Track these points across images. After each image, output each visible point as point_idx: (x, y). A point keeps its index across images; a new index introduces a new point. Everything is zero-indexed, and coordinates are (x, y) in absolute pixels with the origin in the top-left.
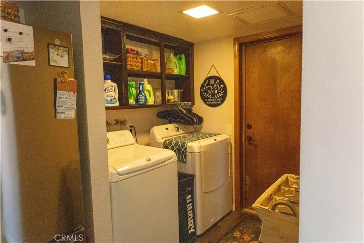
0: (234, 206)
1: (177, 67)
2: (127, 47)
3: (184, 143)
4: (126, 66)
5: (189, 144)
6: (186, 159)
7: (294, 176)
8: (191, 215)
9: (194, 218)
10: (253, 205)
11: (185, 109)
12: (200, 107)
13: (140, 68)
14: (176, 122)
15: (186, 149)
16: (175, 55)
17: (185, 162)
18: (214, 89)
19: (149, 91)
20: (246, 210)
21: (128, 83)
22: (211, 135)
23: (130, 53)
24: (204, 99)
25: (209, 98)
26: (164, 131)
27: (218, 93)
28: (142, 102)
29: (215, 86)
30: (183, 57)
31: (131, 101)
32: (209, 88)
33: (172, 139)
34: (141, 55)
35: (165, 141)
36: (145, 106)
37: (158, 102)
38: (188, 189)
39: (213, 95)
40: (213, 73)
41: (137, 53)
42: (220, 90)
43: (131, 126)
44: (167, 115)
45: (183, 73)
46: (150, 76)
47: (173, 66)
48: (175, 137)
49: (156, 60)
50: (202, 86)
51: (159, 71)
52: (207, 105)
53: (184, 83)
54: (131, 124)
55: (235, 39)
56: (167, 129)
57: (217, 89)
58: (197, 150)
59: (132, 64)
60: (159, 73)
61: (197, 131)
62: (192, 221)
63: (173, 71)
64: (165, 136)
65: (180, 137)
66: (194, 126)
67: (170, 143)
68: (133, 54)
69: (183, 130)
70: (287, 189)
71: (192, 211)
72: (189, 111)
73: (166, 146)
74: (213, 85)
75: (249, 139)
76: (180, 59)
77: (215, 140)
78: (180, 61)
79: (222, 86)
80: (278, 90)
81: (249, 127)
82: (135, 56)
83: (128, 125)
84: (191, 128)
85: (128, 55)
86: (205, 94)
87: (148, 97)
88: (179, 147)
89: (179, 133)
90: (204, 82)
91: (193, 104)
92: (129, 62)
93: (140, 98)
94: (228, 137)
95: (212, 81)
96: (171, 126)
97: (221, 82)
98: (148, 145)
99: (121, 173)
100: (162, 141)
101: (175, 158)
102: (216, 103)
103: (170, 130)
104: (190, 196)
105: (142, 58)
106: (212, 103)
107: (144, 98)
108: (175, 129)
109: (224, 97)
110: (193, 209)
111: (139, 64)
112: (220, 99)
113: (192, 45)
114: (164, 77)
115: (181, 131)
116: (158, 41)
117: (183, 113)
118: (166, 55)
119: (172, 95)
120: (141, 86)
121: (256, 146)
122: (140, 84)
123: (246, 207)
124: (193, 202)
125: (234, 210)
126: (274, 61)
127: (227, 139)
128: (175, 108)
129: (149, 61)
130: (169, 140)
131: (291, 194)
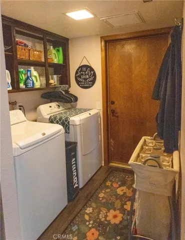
0: (103, 162)
1: (56, 57)
2: (17, 40)
3: (67, 118)
4: (17, 56)
5: (71, 119)
6: (69, 130)
7: (149, 137)
8: (75, 173)
9: (77, 176)
10: (129, 162)
11: (63, 91)
12: (75, 89)
13: (27, 58)
14: (57, 101)
15: (69, 122)
16: (54, 48)
17: (69, 133)
18: (86, 75)
19: (36, 77)
20: (112, 164)
21: (19, 70)
22: (85, 110)
23: (19, 45)
24: (78, 82)
25: (82, 82)
26: (48, 109)
27: (89, 78)
28: (30, 85)
29: (87, 72)
30: (61, 49)
31: (22, 85)
32: (82, 74)
33: (56, 115)
34: (28, 47)
35: (51, 117)
36: (33, 89)
37: (43, 85)
38: (72, 154)
39: (85, 79)
40: (85, 63)
41: (25, 45)
42: (91, 75)
43: (20, 106)
44: (49, 95)
45: (61, 62)
46: (36, 64)
47: (53, 57)
48: (57, 113)
49: (40, 52)
50: (77, 73)
51: (43, 60)
52: (81, 87)
53: (62, 70)
54: (20, 104)
55: (102, 38)
56: (50, 107)
57: (88, 75)
58: (78, 123)
59: (21, 54)
60: (43, 62)
61: (73, 107)
62: (76, 178)
63: (53, 61)
64: (50, 113)
65: (61, 113)
66: (72, 103)
67: (55, 118)
68: (22, 46)
69: (63, 107)
70: (147, 148)
71: (75, 171)
72: (67, 92)
73: (51, 121)
74: (85, 72)
75: (113, 112)
76: (58, 51)
77: (90, 114)
78: (58, 52)
79: (92, 72)
80: (133, 76)
81: (113, 103)
82: (24, 48)
83: (18, 105)
84: (69, 105)
85: (18, 46)
86: (79, 79)
87: (35, 82)
88: (63, 121)
89: (60, 110)
90: (78, 69)
91: (70, 87)
92: (19, 53)
93: (28, 83)
94: (98, 111)
95: (84, 69)
96: (54, 104)
97: (92, 69)
98: (36, 121)
99: (22, 147)
100: (48, 117)
101: (63, 131)
102: (88, 85)
103: (53, 107)
104: (74, 159)
105: (29, 50)
106: (85, 85)
107: (31, 82)
108: (56, 107)
109: (94, 81)
110: (76, 169)
111: (27, 54)
112: (91, 83)
113: (67, 40)
114: (47, 65)
115: (61, 108)
116: (42, 36)
117: (63, 94)
118: (48, 47)
119: (52, 79)
120: (29, 73)
121: (118, 117)
122: (28, 71)
123: (111, 162)
124: (76, 164)
125: (103, 165)
126: (130, 55)
127: (97, 113)
128: (57, 90)
129: (35, 52)
130: (53, 116)
131: (150, 151)
